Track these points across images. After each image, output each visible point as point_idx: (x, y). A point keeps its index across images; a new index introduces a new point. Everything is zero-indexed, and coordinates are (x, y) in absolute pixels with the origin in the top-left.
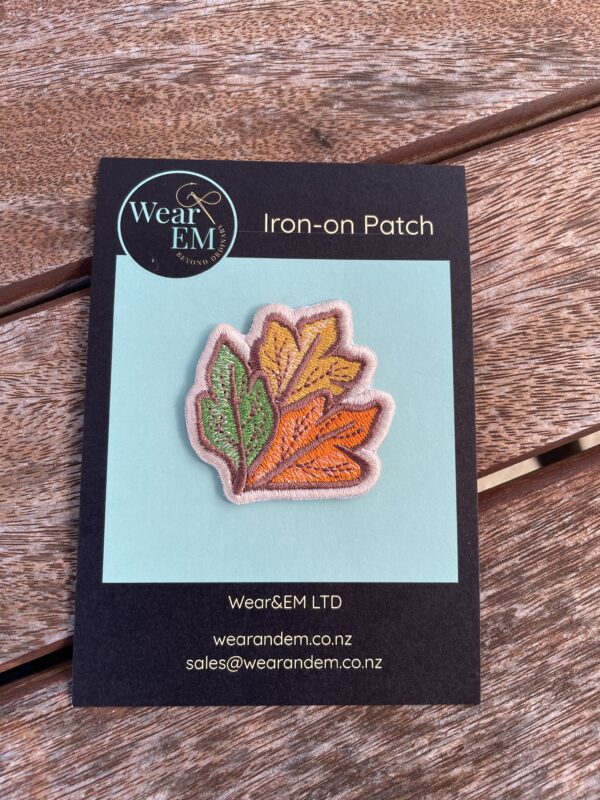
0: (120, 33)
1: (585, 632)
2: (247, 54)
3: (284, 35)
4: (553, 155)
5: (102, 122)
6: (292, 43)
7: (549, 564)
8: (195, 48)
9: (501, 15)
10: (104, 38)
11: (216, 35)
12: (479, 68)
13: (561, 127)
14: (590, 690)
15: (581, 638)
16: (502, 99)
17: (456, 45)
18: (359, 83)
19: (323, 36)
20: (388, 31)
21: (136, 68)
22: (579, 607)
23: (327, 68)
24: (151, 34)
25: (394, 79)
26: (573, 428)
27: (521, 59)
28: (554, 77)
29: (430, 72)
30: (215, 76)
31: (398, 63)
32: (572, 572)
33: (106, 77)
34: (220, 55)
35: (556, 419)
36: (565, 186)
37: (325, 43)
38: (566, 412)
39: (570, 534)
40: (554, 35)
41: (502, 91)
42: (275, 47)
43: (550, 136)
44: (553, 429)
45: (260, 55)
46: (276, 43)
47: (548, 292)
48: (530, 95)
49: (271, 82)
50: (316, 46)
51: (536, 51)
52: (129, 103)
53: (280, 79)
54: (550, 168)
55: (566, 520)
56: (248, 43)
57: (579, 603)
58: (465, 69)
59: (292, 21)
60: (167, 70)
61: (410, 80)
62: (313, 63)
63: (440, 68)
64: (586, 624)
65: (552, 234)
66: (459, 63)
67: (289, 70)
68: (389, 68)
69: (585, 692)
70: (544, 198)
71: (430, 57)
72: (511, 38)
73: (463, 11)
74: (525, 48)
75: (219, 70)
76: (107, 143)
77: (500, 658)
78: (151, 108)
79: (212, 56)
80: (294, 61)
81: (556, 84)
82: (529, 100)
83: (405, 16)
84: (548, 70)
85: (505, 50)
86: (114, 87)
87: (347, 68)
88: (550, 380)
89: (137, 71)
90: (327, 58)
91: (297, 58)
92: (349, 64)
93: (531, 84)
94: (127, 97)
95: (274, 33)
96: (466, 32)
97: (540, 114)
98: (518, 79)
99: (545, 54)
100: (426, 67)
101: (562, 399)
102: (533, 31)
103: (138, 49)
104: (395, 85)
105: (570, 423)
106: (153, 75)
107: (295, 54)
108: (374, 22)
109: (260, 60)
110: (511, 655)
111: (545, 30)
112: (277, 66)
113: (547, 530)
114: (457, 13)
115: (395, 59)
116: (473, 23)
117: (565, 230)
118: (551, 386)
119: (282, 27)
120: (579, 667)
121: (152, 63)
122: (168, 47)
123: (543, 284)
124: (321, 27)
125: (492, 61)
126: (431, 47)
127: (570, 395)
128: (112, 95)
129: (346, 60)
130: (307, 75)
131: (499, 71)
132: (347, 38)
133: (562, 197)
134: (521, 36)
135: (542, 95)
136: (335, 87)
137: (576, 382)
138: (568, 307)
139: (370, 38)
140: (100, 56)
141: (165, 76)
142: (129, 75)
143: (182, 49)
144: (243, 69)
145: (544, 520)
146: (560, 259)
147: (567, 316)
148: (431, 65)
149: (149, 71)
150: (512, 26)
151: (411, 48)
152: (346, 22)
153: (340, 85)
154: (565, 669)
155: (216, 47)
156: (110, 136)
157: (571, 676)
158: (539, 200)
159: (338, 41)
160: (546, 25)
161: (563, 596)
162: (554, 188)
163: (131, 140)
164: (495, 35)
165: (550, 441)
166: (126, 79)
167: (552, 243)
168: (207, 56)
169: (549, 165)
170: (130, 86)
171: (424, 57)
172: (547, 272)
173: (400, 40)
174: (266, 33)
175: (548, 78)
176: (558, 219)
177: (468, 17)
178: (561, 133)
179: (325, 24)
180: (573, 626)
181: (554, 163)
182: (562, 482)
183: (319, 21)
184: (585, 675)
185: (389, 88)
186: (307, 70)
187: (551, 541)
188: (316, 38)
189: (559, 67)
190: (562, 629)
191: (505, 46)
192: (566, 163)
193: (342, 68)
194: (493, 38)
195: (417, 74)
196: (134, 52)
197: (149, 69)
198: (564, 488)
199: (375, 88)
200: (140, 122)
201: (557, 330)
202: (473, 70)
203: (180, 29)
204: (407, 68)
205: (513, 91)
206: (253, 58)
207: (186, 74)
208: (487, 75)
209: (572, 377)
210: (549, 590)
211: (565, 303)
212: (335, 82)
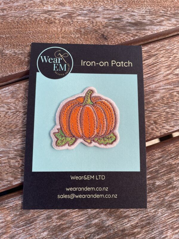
0: (46, 2)
1: (177, 190)
2: (83, 11)
3: (95, 5)
4: (174, 46)
5: (39, 29)
6: (97, 8)
7: (167, 169)
8: (68, 8)
9: (160, 3)
10: (41, 4)
11: (75, 4)
12: (153, 19)
13: (176, 38)
14: (177, 208)
15: (175, 192)
16: (159, 28)
17: (146, 12)
18: (117, 21)
19: (107, 6)
20: (126, 6)
21: (50, 13)
22: (175, 183)
23: (107, 16)
24: (55, 3)
25: (127, 21)
26: (176, 128)
27: (166, 17)
28: (175, 23)
29: (138, 19)
30: (74, 17)
31: (128, 16)
32: (174, 172)
33: (41, 15)
34: (75, 10)
35: (171, 125)
36: (177, 55)
37: (107, 9)
38: (174, 123)
39: (174, 160)
40: (176, 10)
41: (159, 26)
42: (92, 9)
43: (173, 40)
44: (170, 128)
45: (87, 11)
46: (92, 8)
47: (170, 87)
48: (168, 27)
49: (90, 19)
50: (104, 10)
51: (170, 15)
52: (47, 23)
53: (93, 18)
54: (173, 50)
55: (173, 156)
56: (84, 7)
57: (175, 181)
58: (149, 19)
59: (97, 2)
60: (59, 14)
61: (132, 21)
62: (103, 14)
63: (141, 18)
64: (177, 188)
65: (173, 70)
66: (147, 17)
67: (96, 16)
68: (126, 17)
69: (176, 208)
70: (171, 59)
71: (138, 14)
72: (163, 11)
73: (149, 2)
74: (167, 14)
75: (75, 15)
76: (40, 35)
77: (151, 196)
78: (54, 25)
79: (73, 11)
80: (98, 13)
81: (176, 25)
82: (167, 29)
83: (132, 2)
84: (173, 21)
85: (161, 14)
86: (43, 18)
87: (113, 17)
88: (170, 113)
89: (50, 14)
90: (107, 13)
91: (98, 12)
92: (114, 15)
93: (168, 24)
94: (47, 21)
95: (92, 5)
96: (150, 8)
97: (170, 33)
98: (164, 23)
99: (173, 16)
100: (137, 17)
101: (173, 119)
102: (169, 9)
103: (51, 7)
104: (127, 22)
105: (175, 127)
106: (55, 15)
107: (98, 11)
108: (122, 3)
109: (87, 13)
110: (154, 196)
111: (173, 9)
112: (92, 15)
113: (167, 159)
114: (147, 2)
115: (128, 15)
116: (152, 5)
117: (176, 68)
118: (170, 115)
119: (94, 3)
120: (174, 201)
121: (55, 12)
122: (60, 7)
123: (169, 84)
124: (106, 4)
125: (157, 17)
126: (139, 12)
127: (175, 118)
128: (42, 21)
129: (113, 14)
130: (101, 18)
131: (159, 20)
132: (114, 8)
133: (176, 59)
134: (166, 10)
135: (171, 28)
136: (109, 22)
137: (178, 115)
138: (176, 92)
139: (121, 8)
140: (39, 9)
141: (59, 16)
142: (48, 15)
143: (64, 8)
144: (82, 15)
145: (166, 155)
146: (175, 77)
147: (176, 94)
148: (138, 17)
149: (54, 14)
150: (163, 7)
151: (133, 12)
152: (114, 3)
153: (111, 21)
154: (170, 201)
155: (75, 8)
156: (41, 33)
157: (172, 203)
158: (169, 59)
159: (111, 8)
160: (173, 7)
161: (170, 179)
162: (174, 56)
163: (47, 34)
164: (158, 9)
165: (169, 132)
166: (47, 16)
167: (172, 72)
168: (71, 11)
169: (172, 49)
170: (48, 18)
171: (137, 14)
172: (170, 81)
173: (129, 9)
174: (90, 5)
175: (173, 23)
176: (174, 65)
177: (150, 3)
178: (176, 39)
179: (107, 3)
180: (173, 188)
181: (174, 48)
182: (172, 144)
183: (106, 2)
184: (176, 203)
185: (126, 23)
186: (101, 16)
187: (168, 162)
188: (104, 7)
189: (177, 20)
190: (170, 189)
191: (161, 13)
192: (178, 48)
193: (112, 16)
194: (157, 10)
195: (134, 20)
196: (50, 8)
197: (54, 13)
198: (172, 146)
199: (121, 23)
200: (50, 29)
201: (173, 98)
202: (151, 19)
203: (64, 2)
204: (131, 17)
205: (163, 26)
206: (85, 12)
207: (65, 15)
208: (155, 21)
209: (176, 113)
210: (166, 177)
211: (175, 91)
212: (110, 20)
